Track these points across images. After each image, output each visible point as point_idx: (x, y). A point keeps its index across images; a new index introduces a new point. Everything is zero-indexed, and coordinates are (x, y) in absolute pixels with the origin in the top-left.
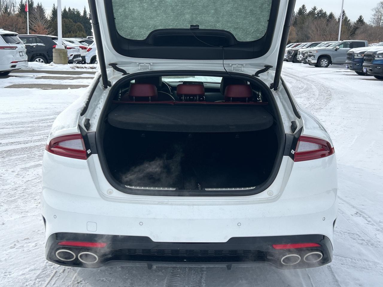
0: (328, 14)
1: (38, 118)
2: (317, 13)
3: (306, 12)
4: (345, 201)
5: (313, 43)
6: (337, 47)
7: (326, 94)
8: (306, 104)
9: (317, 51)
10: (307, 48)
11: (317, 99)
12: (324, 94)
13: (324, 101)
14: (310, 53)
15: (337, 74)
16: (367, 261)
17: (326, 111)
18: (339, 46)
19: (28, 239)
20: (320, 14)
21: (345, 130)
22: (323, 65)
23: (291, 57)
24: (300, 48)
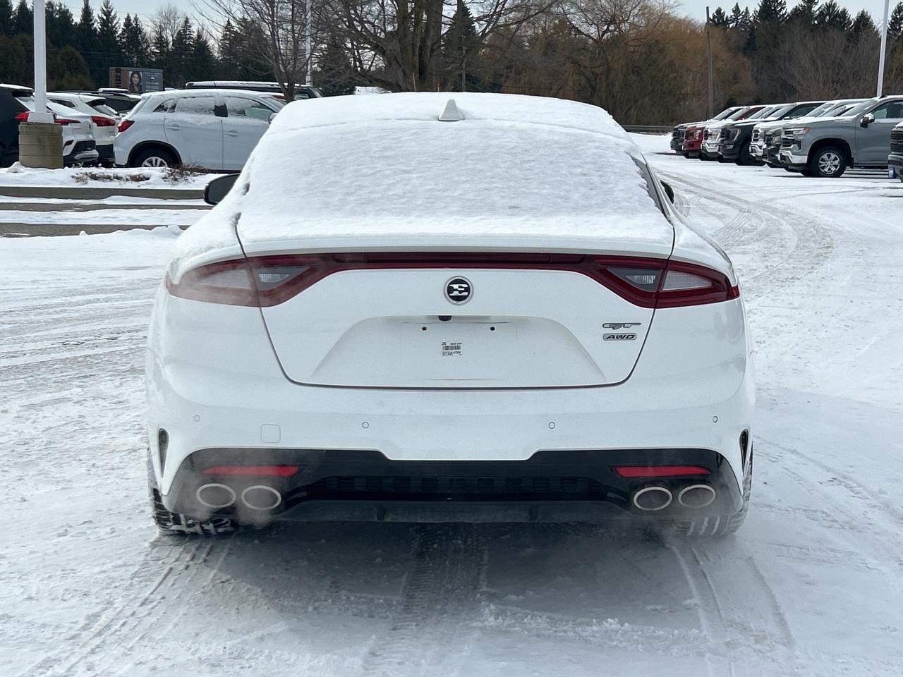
0: (853, 15)
1: (20, 305)
2: (818, 12)
3: (784, 11)
4: (810, 460)
5: (798, 104)
6: (867, 116)
7: (817, 246)
8: (755, 270)
9: (807, 127)
10: (780, 119)
11: (790, 257)
12: (813, 245)
13: (807, 261)
14: (786, 133)
15: (864, 195)
16: (832, 550)
17: (809, 286)
18: (873, 111)
19: (90, 522)
20: (828, 17)
21: (848, 326)
22: (826, 170)
23: (731, 147)
24: (759, 120)
